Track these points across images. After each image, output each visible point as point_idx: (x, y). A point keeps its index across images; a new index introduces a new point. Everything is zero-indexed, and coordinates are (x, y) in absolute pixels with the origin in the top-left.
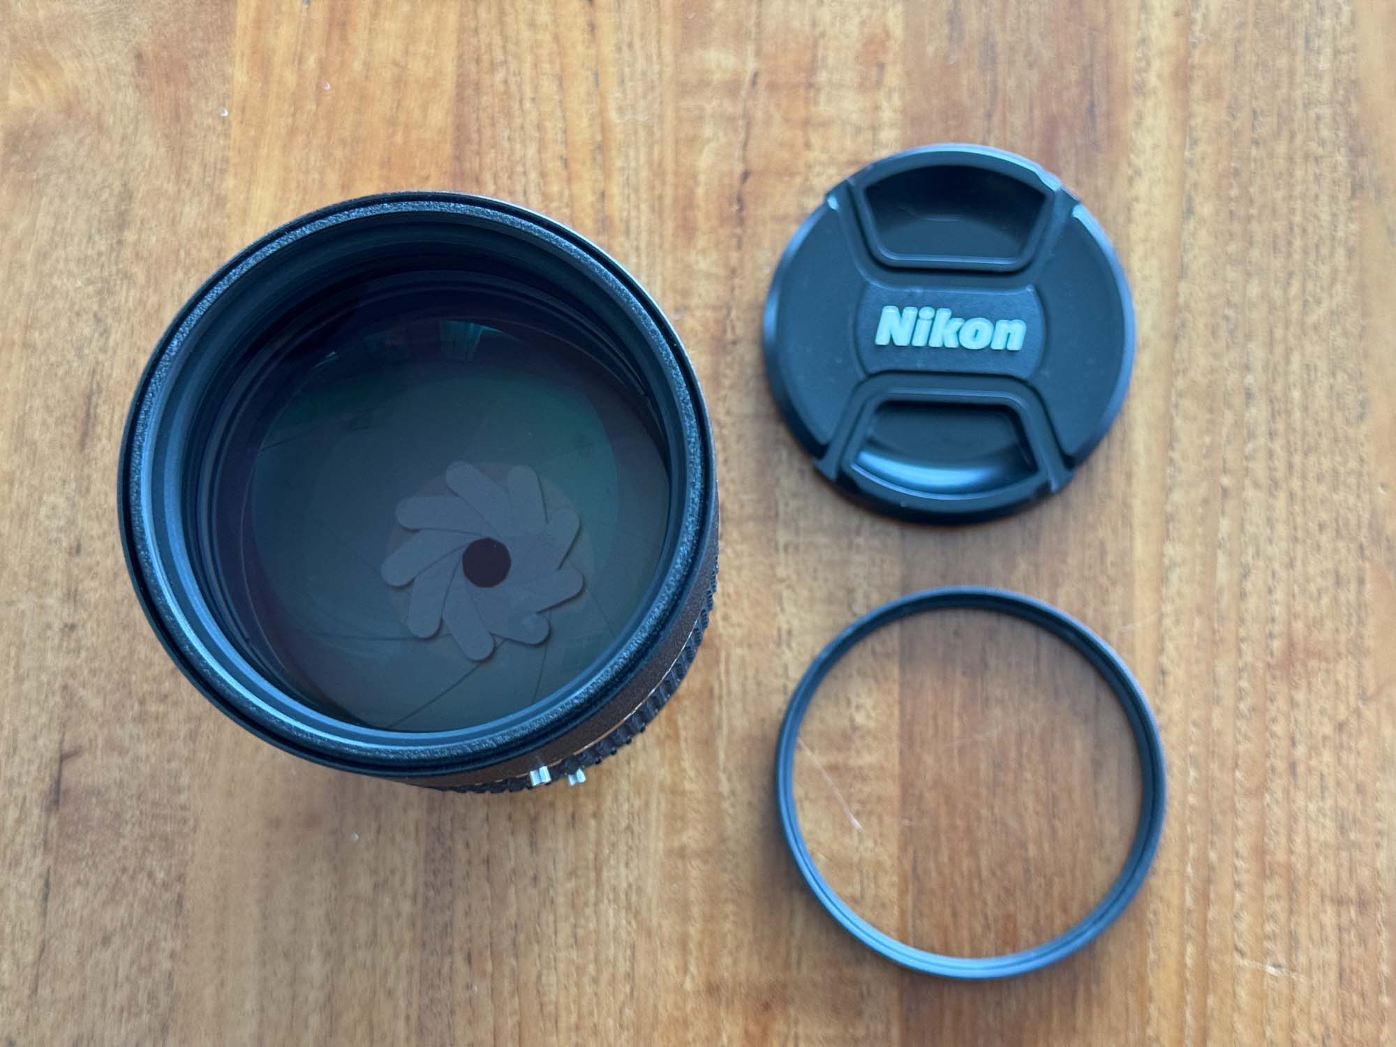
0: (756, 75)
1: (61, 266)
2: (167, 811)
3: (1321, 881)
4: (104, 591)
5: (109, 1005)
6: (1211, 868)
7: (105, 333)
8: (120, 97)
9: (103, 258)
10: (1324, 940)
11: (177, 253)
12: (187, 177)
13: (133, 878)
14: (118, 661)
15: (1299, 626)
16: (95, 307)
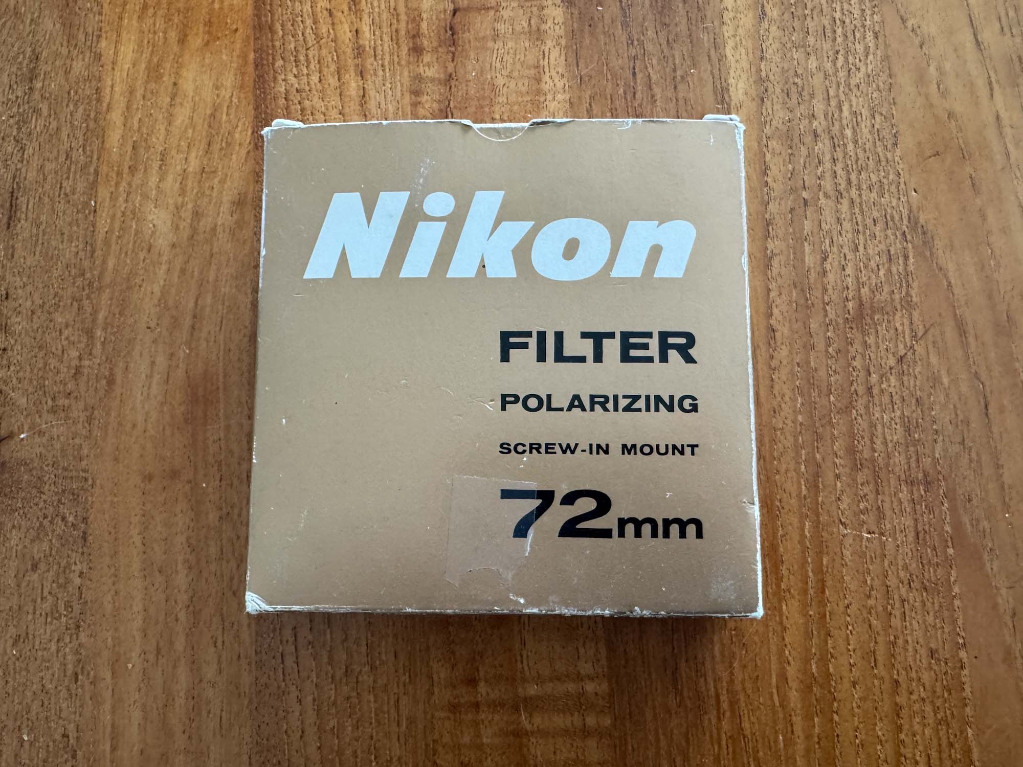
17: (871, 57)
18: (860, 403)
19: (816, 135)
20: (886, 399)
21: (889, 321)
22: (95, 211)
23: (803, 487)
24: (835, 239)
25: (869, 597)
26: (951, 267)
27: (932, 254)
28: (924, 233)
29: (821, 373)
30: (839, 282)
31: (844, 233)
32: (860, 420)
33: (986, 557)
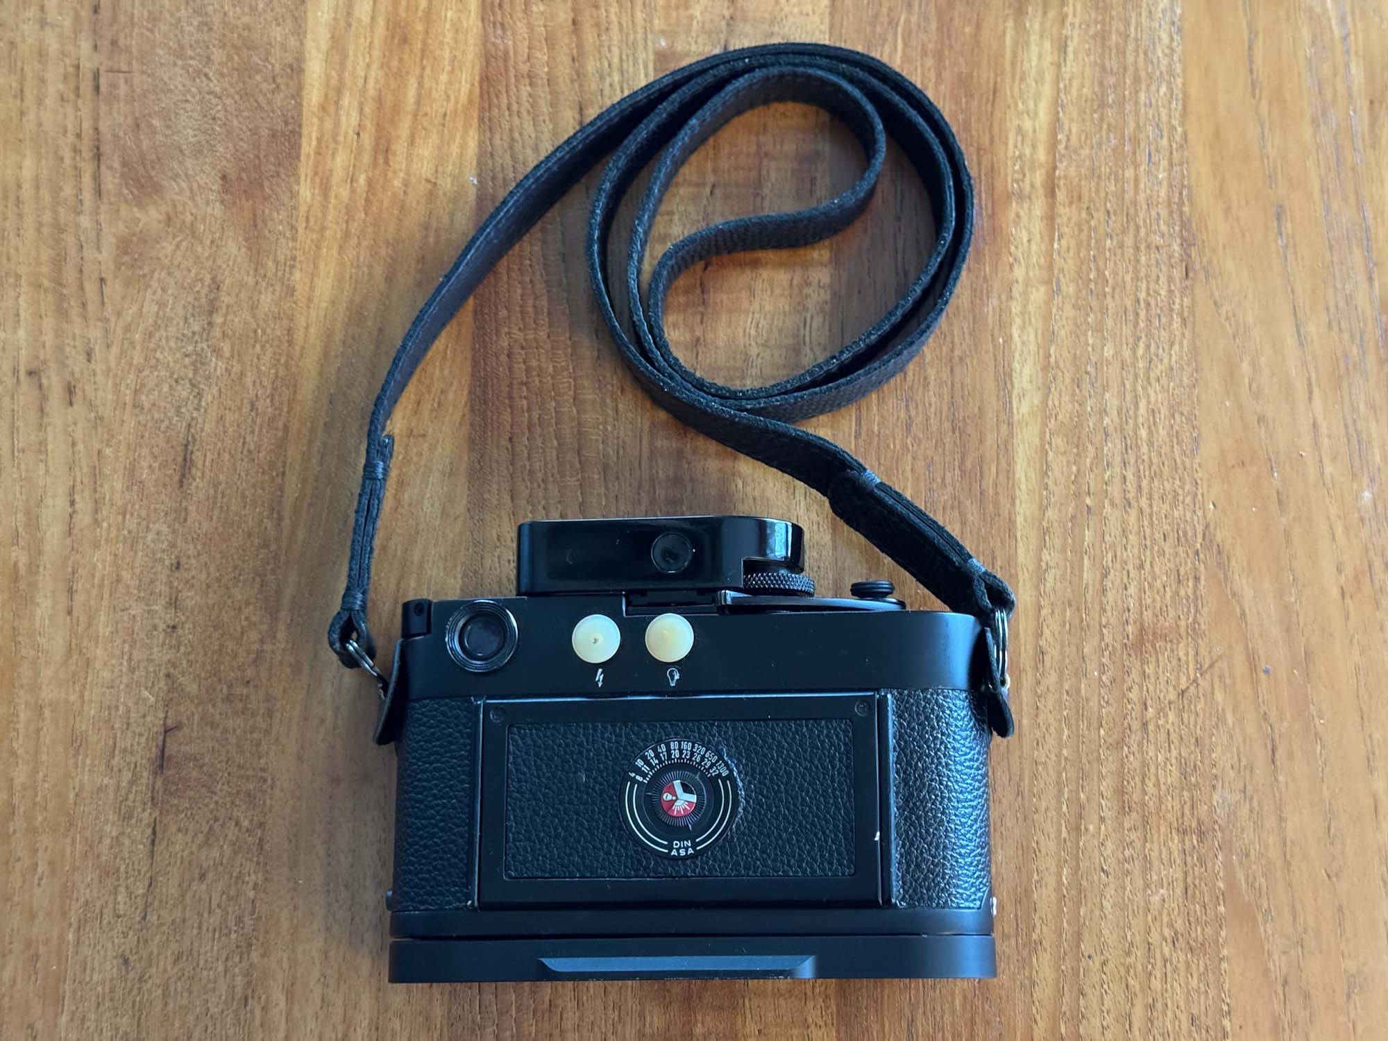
0: (714, 186)
1: (163, 342)
2: (250, 773)
3: (1169, 816)
4: (198, 598)
5: (204, 928)
6: (1082, 807)
7: (199, 395)
8: (209, 210)
9: (197, 337)
10: (1171, 862)
11: (255, 332)
12: (262, 272)
13: (222, 826)
14: (209, 654)
15: (1147, 615)
16: (190, 375)
17: (1176, 347)
18: (1134, 740)
19: (1107, 435)
20: (1162, 736)
21: (1172, 651)
22: (284, 473)
23: (1064, 829)
24: (1119, 554)
25: (1128, 954)
26: (1248, 593)
27: (1226, 578)
28: (1219, 553)
29: (1091, 704)
30: (1119, 602)
31: (1129, 547)
32: (1131, 759)
33: (1260, 918)
